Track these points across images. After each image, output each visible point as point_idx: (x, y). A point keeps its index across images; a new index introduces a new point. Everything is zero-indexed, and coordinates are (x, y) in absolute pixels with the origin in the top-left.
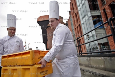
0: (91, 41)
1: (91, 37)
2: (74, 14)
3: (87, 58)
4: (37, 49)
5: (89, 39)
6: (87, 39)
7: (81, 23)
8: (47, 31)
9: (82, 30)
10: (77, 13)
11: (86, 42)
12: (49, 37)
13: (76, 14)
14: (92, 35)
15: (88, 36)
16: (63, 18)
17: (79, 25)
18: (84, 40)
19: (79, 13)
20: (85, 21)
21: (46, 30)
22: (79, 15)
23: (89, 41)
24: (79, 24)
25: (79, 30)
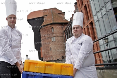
0: (111, 47)
1: (112, 41)
2: (82, 6)
3: (100, 70)
4: (27, 57)
5: (107, 45)
6: (104, 44)
7: (94, 20)
8: (41, 32)
9: (96, 31)
10: (87, 6)
11: (102, 48)
12: (43, 41)
13: (85, 6)
14: (114, 39)
15: (106, 40)
16: (64, 13)
17: (90, 23)
18: (100, 46)
19: (90, 6)
20: (101, 16)
21: (39, 31)
22: (91, 8)
23: (108, 48)
24: (90, 21)
25: (90, 30)
